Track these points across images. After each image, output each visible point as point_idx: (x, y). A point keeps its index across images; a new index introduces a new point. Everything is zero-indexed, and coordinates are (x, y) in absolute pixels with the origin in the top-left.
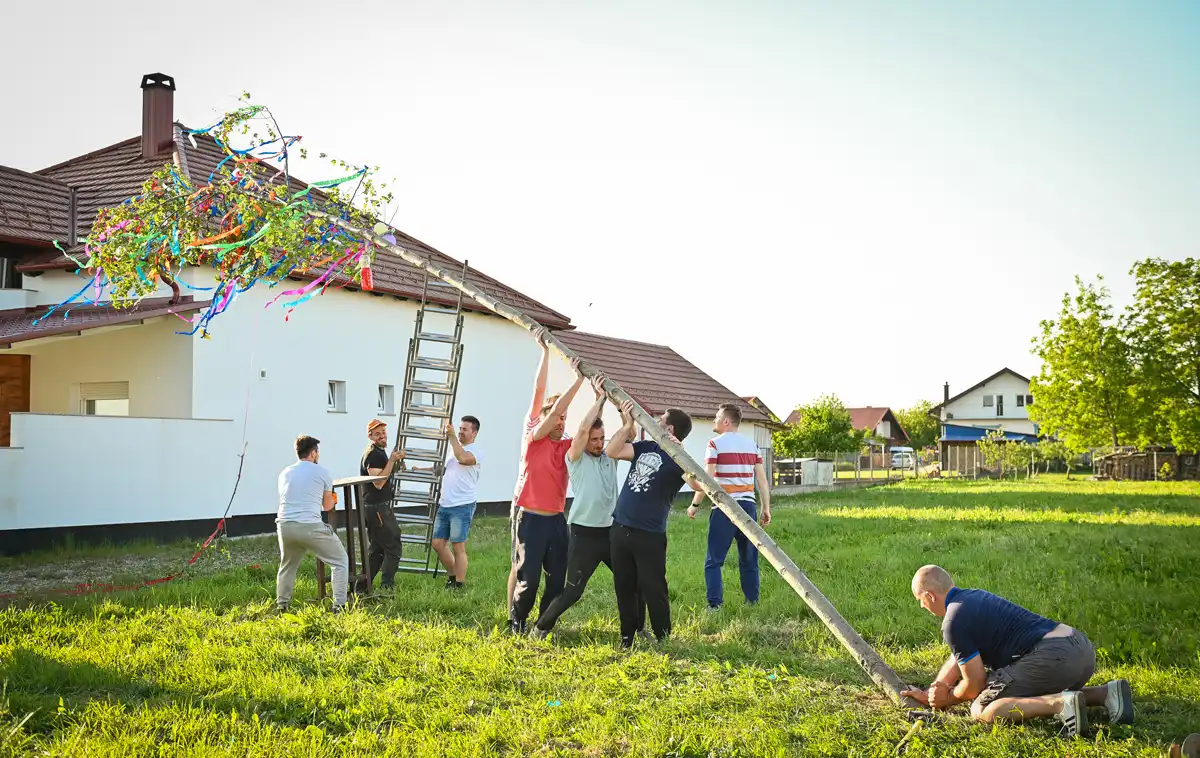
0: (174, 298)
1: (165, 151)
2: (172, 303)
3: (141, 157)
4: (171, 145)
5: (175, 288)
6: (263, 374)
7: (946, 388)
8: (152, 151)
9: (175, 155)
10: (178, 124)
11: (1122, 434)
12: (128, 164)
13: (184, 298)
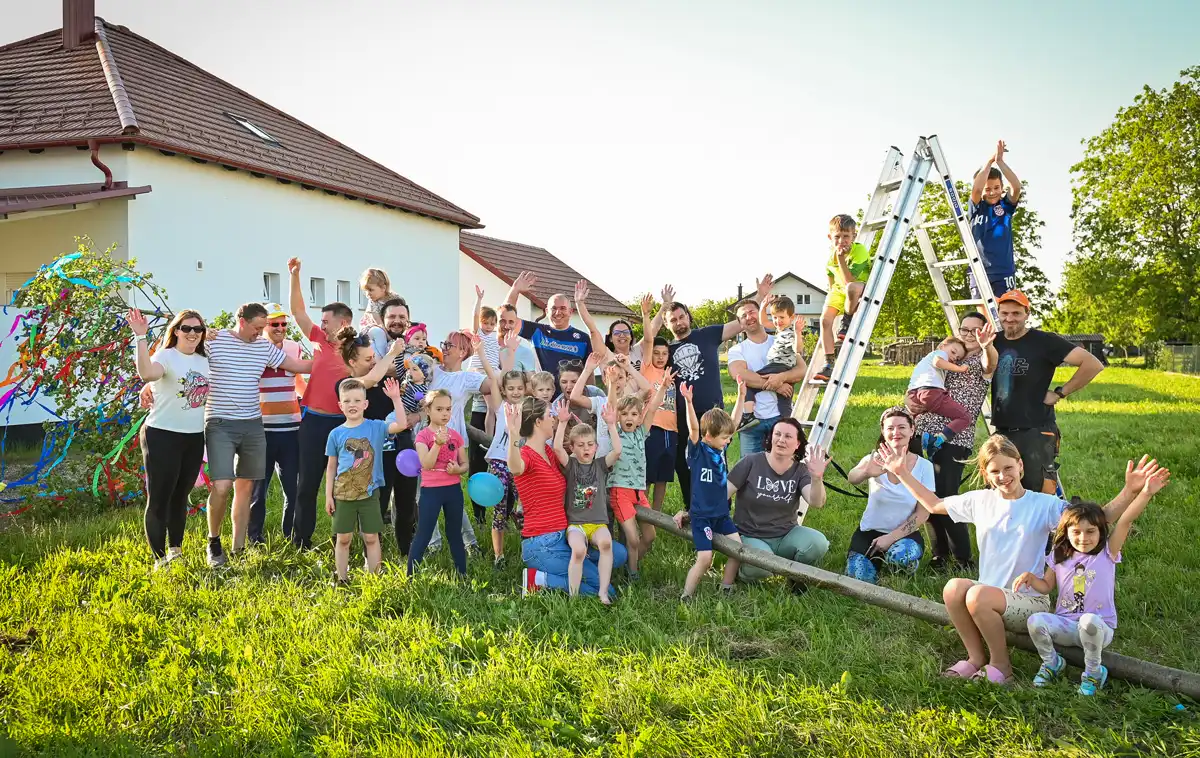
0: (107, 183)
1: (86, 42)
2: (104, 188)
3: (62, 48)
4: (93, 37)
5: (108, 173)
6: (200, 265)
7: (740, 288)
8: (74, 42)
9: (97, 44)
10: (98, 18)
11: (902, 327)
12: (49, 53)
13: (116, 183)
